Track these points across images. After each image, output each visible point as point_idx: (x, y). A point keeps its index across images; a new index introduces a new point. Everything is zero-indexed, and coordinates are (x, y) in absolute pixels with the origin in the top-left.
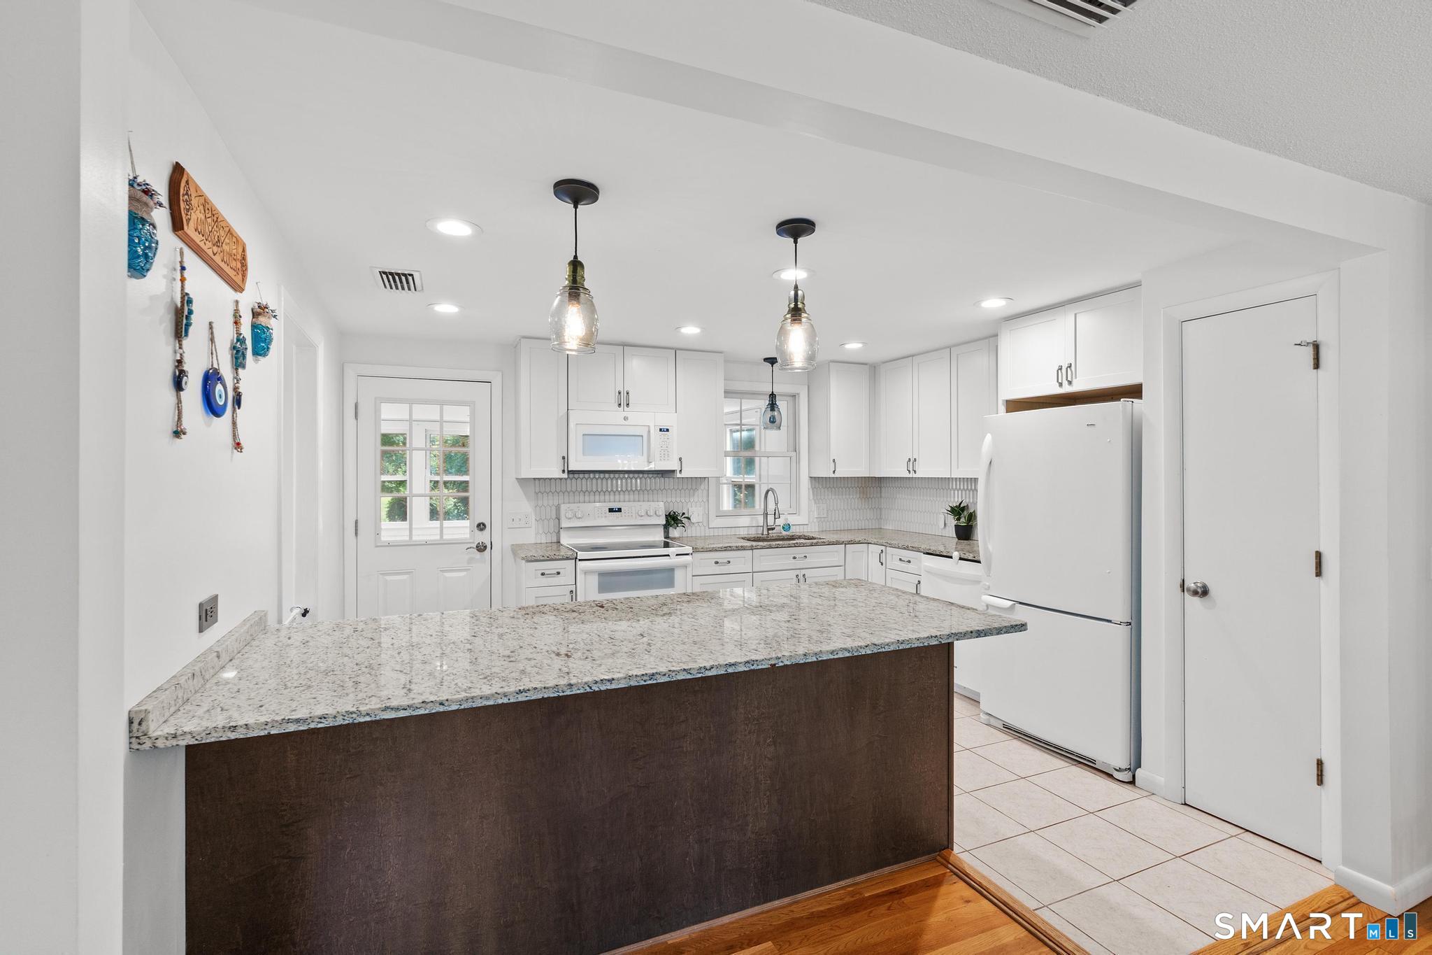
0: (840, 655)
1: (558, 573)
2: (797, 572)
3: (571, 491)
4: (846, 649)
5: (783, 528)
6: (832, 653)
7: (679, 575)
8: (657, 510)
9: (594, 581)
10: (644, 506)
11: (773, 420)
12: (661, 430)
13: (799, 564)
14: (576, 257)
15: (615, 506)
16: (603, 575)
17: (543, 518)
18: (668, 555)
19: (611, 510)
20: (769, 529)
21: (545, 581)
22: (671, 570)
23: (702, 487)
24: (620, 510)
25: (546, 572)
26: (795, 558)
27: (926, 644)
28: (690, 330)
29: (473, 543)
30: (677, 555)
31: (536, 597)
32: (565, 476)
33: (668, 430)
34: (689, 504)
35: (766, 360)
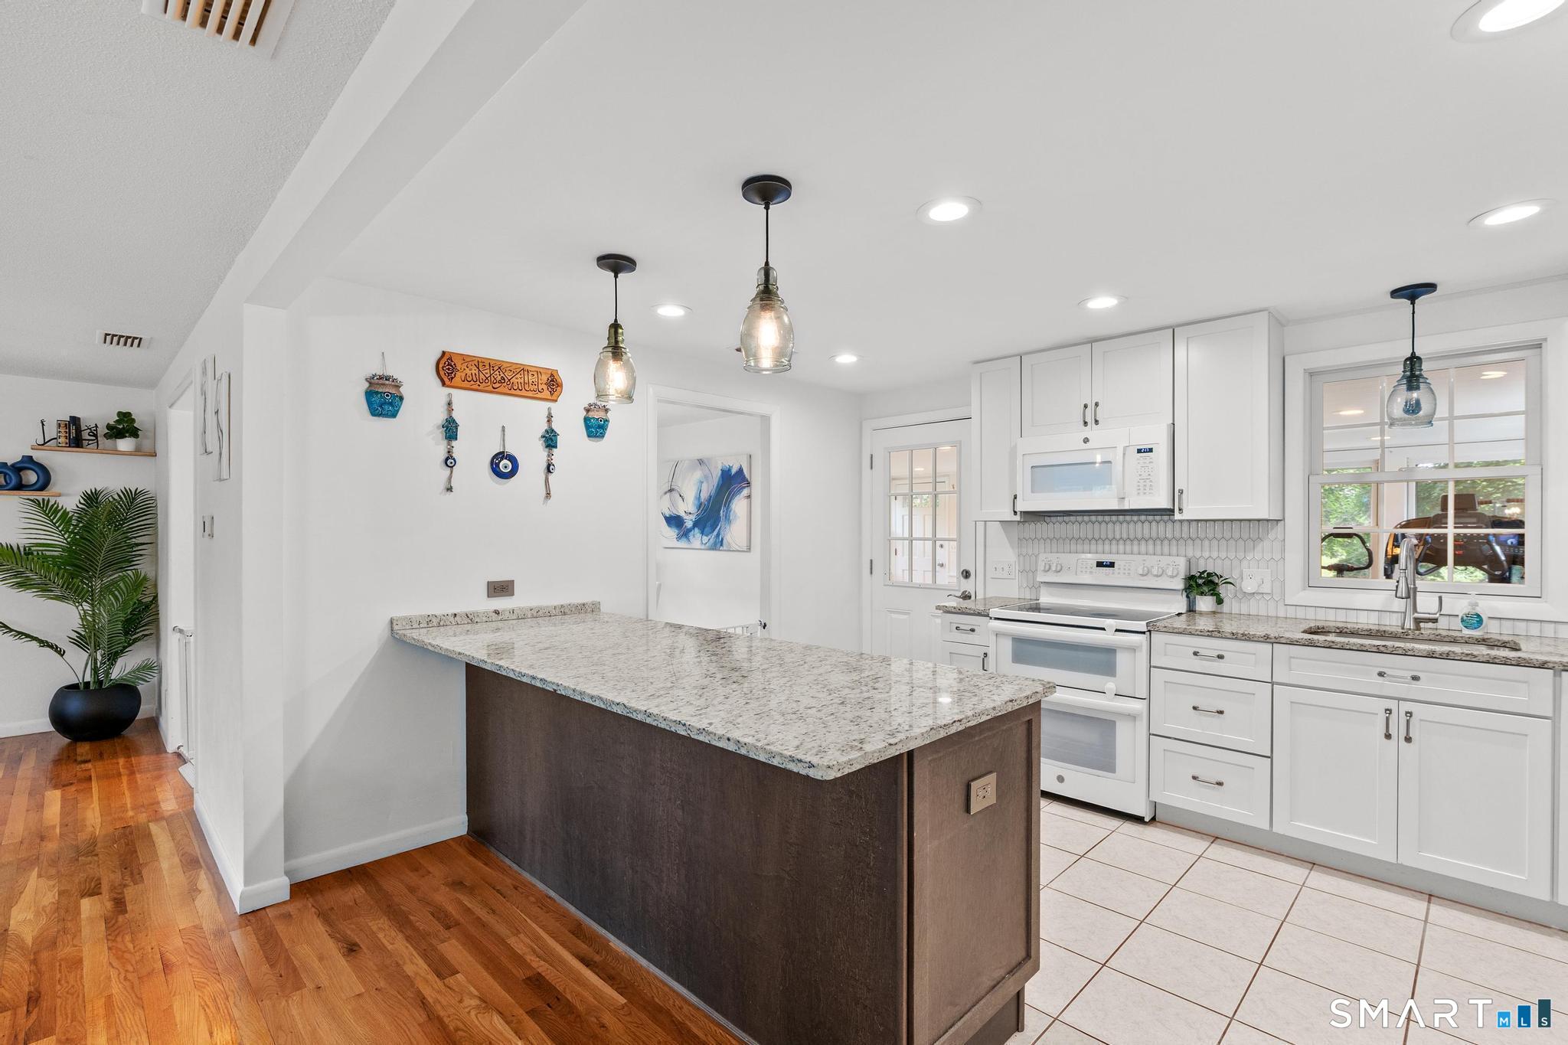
1: (973, 630)
2: (1392, 705)
5: (1463, 620)
7: (1122, 659)
9: (1007, 646)
10: (1152, 561)
11: (1413, 408)
12: (1139, 451)
15: (1106, 558)
16: (1019, 641)
17: (1028, 569)
18: (1104, 629)
19: (1100, 564)
20: (1418, 621)
21: (959, 636)
23: (1272, 536)
24: (1112, 565)
25: (962, 627)
26: (1381, 674)
32: (1018, 518)
33: (1151, 450)
35: (1396, 293)
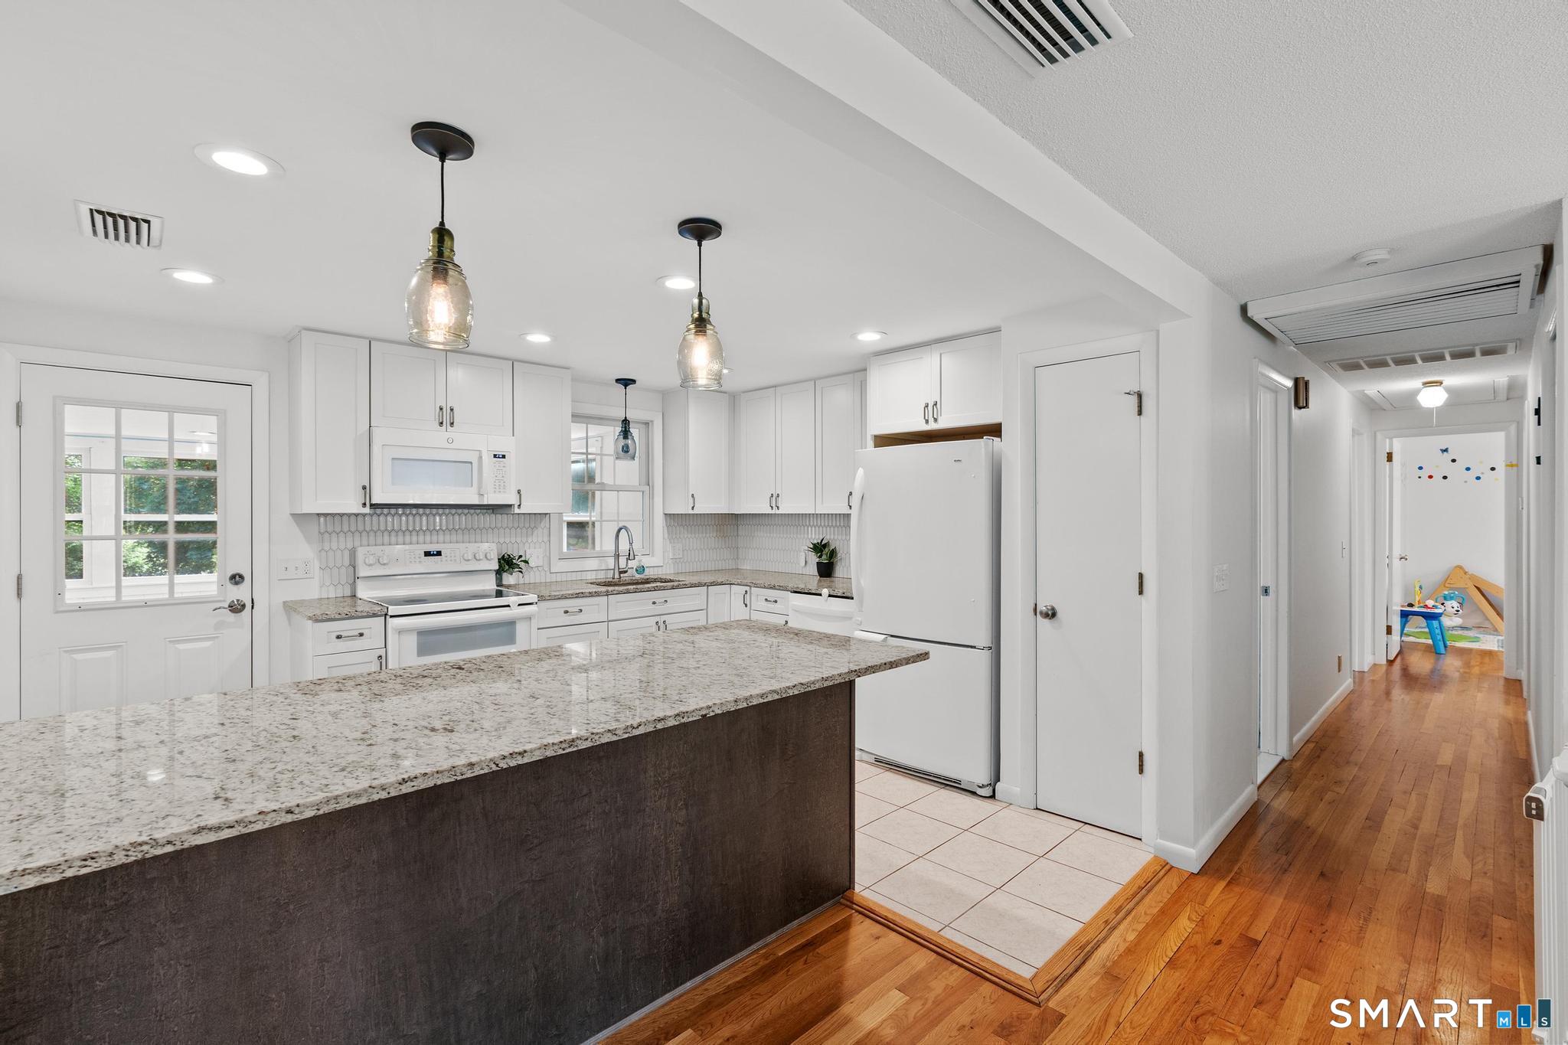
0: (770, 698)
1: (361, 635)
2: (657, 619)
3: (372, 530)
4: (774, 691)
5: (637, 570)
6: (762, 696)
7: (521, 629)
8: (487, 552)
9: (412, 641)
10: (472, 547)
11: (626, 449)
12: (495, 456)
13: (659, 609)
14: (442, 223)
15: (433, 548)
16: (422, 633)
17: (331, 565)
18: (509, 606)
19: (427, 554)
20: (620, 573)
21: (341, 645)
22: (511, 624)
23: (542, 525)
24: (439, 553)
25: (344, 634)
26: (654, 603)
27: (847, 680)
28: (538, 338)
29: (224, 601)
30: (519, 605)
31: (329, 668)
32: (367, 510)
33: (504, 457)
34: (527, 545)
35: (618, 381)
